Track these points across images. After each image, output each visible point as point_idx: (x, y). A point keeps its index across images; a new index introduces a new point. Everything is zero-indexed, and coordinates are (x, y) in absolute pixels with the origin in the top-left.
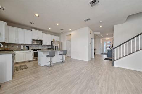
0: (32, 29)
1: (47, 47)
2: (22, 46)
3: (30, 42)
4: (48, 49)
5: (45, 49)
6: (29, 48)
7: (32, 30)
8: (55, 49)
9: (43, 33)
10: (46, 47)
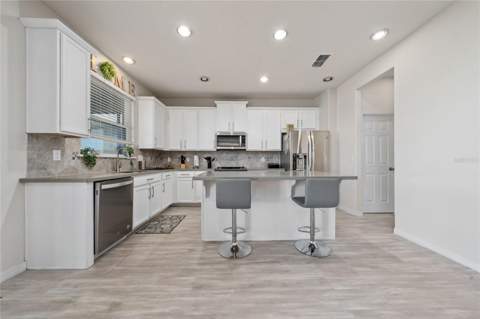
0: (216, 102)
1: (267, 159)
2: (196, 158)
3: (210, 145)
4: (272, 166)
5: (259, 165)
6: (213, 163)
7: (215, 106)
8: (295, 168)
9: (247, 106)
10: (263, 160)
